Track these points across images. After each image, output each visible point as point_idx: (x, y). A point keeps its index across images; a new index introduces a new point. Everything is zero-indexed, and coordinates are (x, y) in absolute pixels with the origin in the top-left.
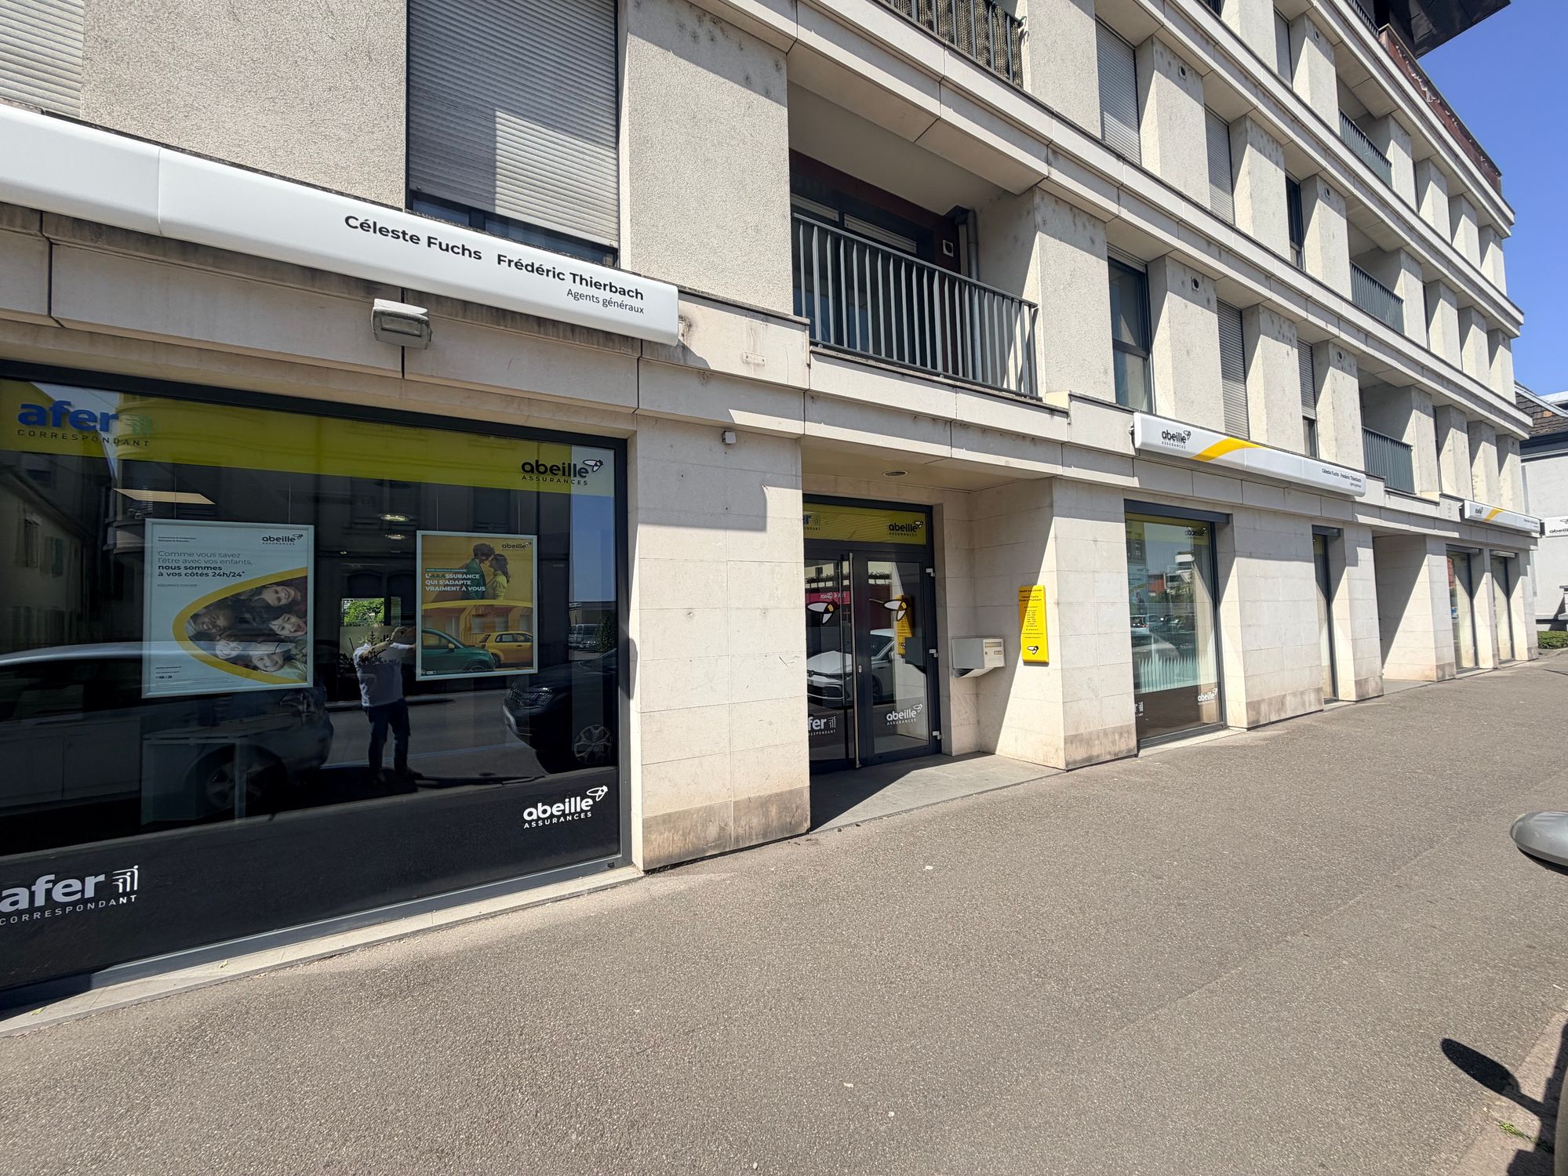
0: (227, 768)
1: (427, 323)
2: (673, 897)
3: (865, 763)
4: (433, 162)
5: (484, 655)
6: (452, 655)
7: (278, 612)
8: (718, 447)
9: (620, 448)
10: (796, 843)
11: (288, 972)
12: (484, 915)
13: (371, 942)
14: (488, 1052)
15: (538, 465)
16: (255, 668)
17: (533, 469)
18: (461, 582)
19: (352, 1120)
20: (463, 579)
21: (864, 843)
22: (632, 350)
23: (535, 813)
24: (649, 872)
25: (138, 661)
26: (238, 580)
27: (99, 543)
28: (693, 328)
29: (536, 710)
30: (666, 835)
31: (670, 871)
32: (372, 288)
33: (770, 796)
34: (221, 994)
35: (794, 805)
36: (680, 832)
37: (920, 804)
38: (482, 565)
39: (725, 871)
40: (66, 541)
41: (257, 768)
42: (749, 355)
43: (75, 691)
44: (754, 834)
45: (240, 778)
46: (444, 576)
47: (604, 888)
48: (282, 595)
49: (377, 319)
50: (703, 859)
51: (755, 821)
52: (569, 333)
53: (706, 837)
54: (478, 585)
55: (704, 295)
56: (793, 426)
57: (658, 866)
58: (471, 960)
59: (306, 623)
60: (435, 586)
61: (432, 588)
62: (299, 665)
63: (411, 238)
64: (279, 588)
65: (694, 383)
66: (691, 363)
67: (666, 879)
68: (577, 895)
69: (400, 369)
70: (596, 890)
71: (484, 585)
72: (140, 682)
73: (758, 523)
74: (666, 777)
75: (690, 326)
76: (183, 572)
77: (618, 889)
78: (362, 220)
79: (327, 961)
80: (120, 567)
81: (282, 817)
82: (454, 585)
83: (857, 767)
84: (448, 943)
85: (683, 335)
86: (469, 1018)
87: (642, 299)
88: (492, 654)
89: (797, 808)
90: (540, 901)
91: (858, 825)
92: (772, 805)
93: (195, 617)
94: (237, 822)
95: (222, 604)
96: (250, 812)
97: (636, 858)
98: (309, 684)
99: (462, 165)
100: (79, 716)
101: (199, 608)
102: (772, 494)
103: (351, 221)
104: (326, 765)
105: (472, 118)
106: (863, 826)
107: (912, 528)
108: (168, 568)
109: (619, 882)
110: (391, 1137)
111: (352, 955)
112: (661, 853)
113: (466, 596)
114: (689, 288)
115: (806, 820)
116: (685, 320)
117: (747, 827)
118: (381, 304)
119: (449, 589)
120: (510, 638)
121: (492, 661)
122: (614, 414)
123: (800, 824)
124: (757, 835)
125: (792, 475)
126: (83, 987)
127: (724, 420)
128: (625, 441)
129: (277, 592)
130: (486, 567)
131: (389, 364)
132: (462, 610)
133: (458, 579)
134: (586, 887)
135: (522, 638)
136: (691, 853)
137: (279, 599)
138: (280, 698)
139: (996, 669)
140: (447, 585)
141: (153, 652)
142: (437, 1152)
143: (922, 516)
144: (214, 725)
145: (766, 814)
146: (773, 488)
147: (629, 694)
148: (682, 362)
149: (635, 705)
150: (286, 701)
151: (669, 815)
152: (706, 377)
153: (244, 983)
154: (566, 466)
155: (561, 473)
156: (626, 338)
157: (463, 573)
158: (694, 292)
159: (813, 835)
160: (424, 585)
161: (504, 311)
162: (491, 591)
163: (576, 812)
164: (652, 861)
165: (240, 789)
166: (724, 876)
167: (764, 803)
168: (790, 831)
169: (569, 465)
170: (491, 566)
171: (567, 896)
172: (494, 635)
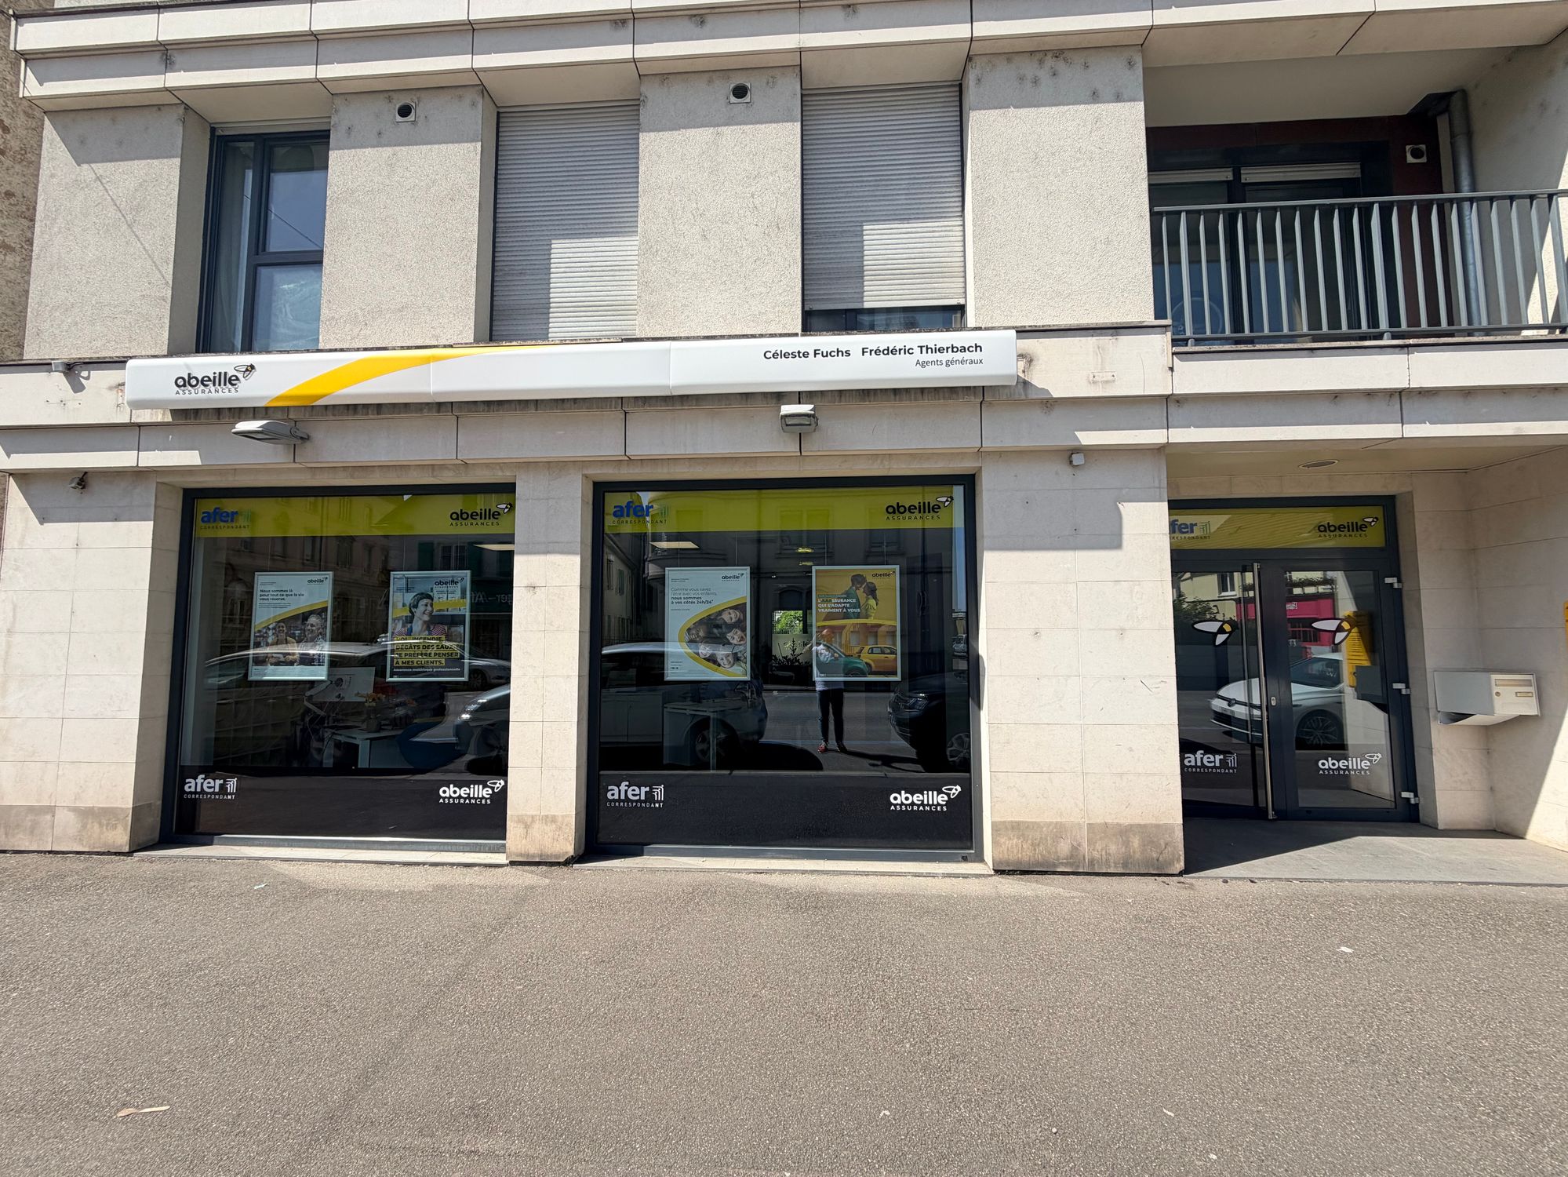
0: (705, 733)
1: (813, 416)
2: (1018, 900)
3: (1282, 815)
4: (820, 284)
5: (859, 663)
6: (837, 662)
7: (731, 627)
8: (1065, 471)
9: (969, 482)
10: (1164, 882)
11: (737, 875)
12: (859, 872)
13: (785, 870)
14: (853, 967)
15: (898, 507)
16: (719, 665)
17: (895, 510)
18: (843, 605)
19: (769, 977)
20: (844, 603)
21: (1256, 902)
22: (975, 396)
23: (900, 799)
24: (999, 872)
25: (662, 655)
26: (709, 606)
27: (641, 573)
28: (1034, 363)
29: (915, 713)
30: (1014, 841)
31: (1019, 876)
32: (780, 397)
33: (1131, 826)
34: (702, 877)
35: (1162, 842)
36: (1029, 842)
37: (1356, 876)
38: (857, 591)
39: (1077, 890)
40: (626, 571)
41: (722, 736)
42: (1096, 374)
43: (633, 672)
44: (1112, 861)
45: (713, 741)
46: (831, 600)
47: (956, 876)
48: (733, 616)
49: (783, 420)
50: (1054, 873)
51: (1113, 848)
52: (919, 395)
53: (1056, 852)
54: (855, 608)
55: (1045, 328)
56: (1154, 436)
57: (1007, 868)
58: (848, 901)
59: (746, 635)
60: (825, 608)
61: (823, 610)
62: (742, 664)
63: (804, 355)
64: (731, 611)
65: (1037, 414)
66: (1033, 395)
67: (1015, 882)
68: (933, 876)
69: (798, 450)
70: (949, 876)
71: (859, 607)
72: (663, 669)
73: (1113, 540)
74: (1014, 786)
75: (1031, 361)
76: (683, 601)
77: (968, 880)
78: (773, 352)
79: (759, 875)
80: (651, 588)
81: (736, 772)
82: (838, 608)
83: (1271, 817)
84: (834, 885)
85: (1024, 372)
86: (843, 940)
87: (981, 351)
88: (866, 663)
89: (1166, 844)
90: (901, 872)
91: (1252, 882)
92: (1134, 835)
93: (689, 630)
94: (712, 772)
95: (701, 622)
96: (719, 768)
97: (987, 855)
98: (747, 678)
99: (840, 278)
100: (634, 689)
101: (690, 625)
102: (1128, 510)
103: (768, 355)
104: (763, 740)
105: (846, 239)
106: (1260, 884)
107: (1361, 527)
108: (676, 598)
109: (971, 874)
110: (789, 995)
111: (773, 875)
112: (1010, 857)
113: (846, 616)
114: (1030, 326)
115: (1178, 860)
116: (1026, 357)
117: (1104, 853)
118: (787, 409)
119: (833, 610)
120: (879, 651)
121: (866, 669)
122: (961, 454)
123: (1171, 863)
124: (1115, 863)
125: (1155, 487)
126: (640, 854)
127: (1071, 443)
128: (973, 476)
129: (730, 614)
130: (860, 593)
131: (792, 448)
132: (843, 627)
133: (841, 603)
134: (941, 871)
135: (889, 651)
136: (1042, 865)
137: (731, 619)
138: (733, 685)
139: (1521, 719)
140: (833, 608)
141: (669, 650)
142: (816, 1015)
143: (1378, 511)
144: (699, 702)
145: (1127, 843)
146: (1130, 504)
147: (979, 706)
148: (1023, 397)
149: (984, 715)
150: (739, 689)
151: (1018, 823)
152: (1049, 406)
153: (714, 875)
154: (922, 504)
155: (917, 511)
156: (968, 388)
157: (844, 598)
158: (1034, 328)
159: (1188, 879)
160: (817, 607)
161: (869, 391)
162: (864, 611)
163: (933, 805)
164: (1001, 863)
165: (713, 749)
166: (1074, 894)
167: (1124, 832)
168: (1158, 868)
169: (924, 503)
170: (864, 592)
171: (925, 874)
172: (867, 648)
